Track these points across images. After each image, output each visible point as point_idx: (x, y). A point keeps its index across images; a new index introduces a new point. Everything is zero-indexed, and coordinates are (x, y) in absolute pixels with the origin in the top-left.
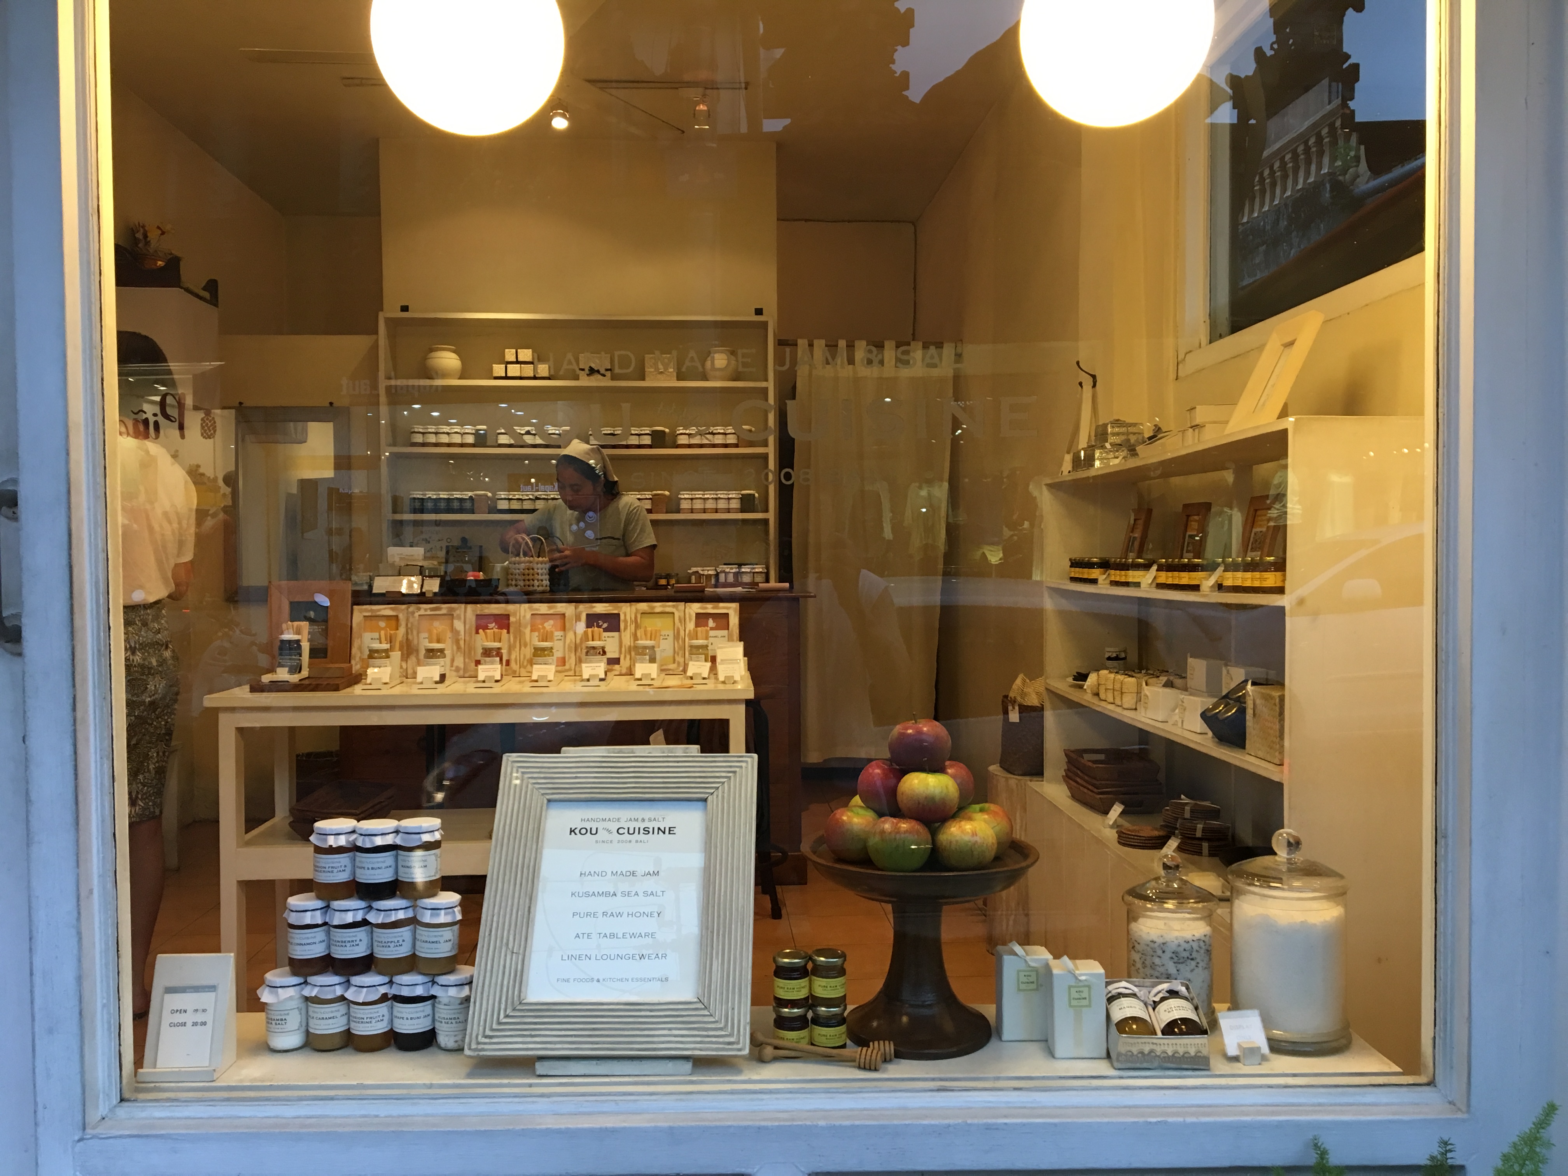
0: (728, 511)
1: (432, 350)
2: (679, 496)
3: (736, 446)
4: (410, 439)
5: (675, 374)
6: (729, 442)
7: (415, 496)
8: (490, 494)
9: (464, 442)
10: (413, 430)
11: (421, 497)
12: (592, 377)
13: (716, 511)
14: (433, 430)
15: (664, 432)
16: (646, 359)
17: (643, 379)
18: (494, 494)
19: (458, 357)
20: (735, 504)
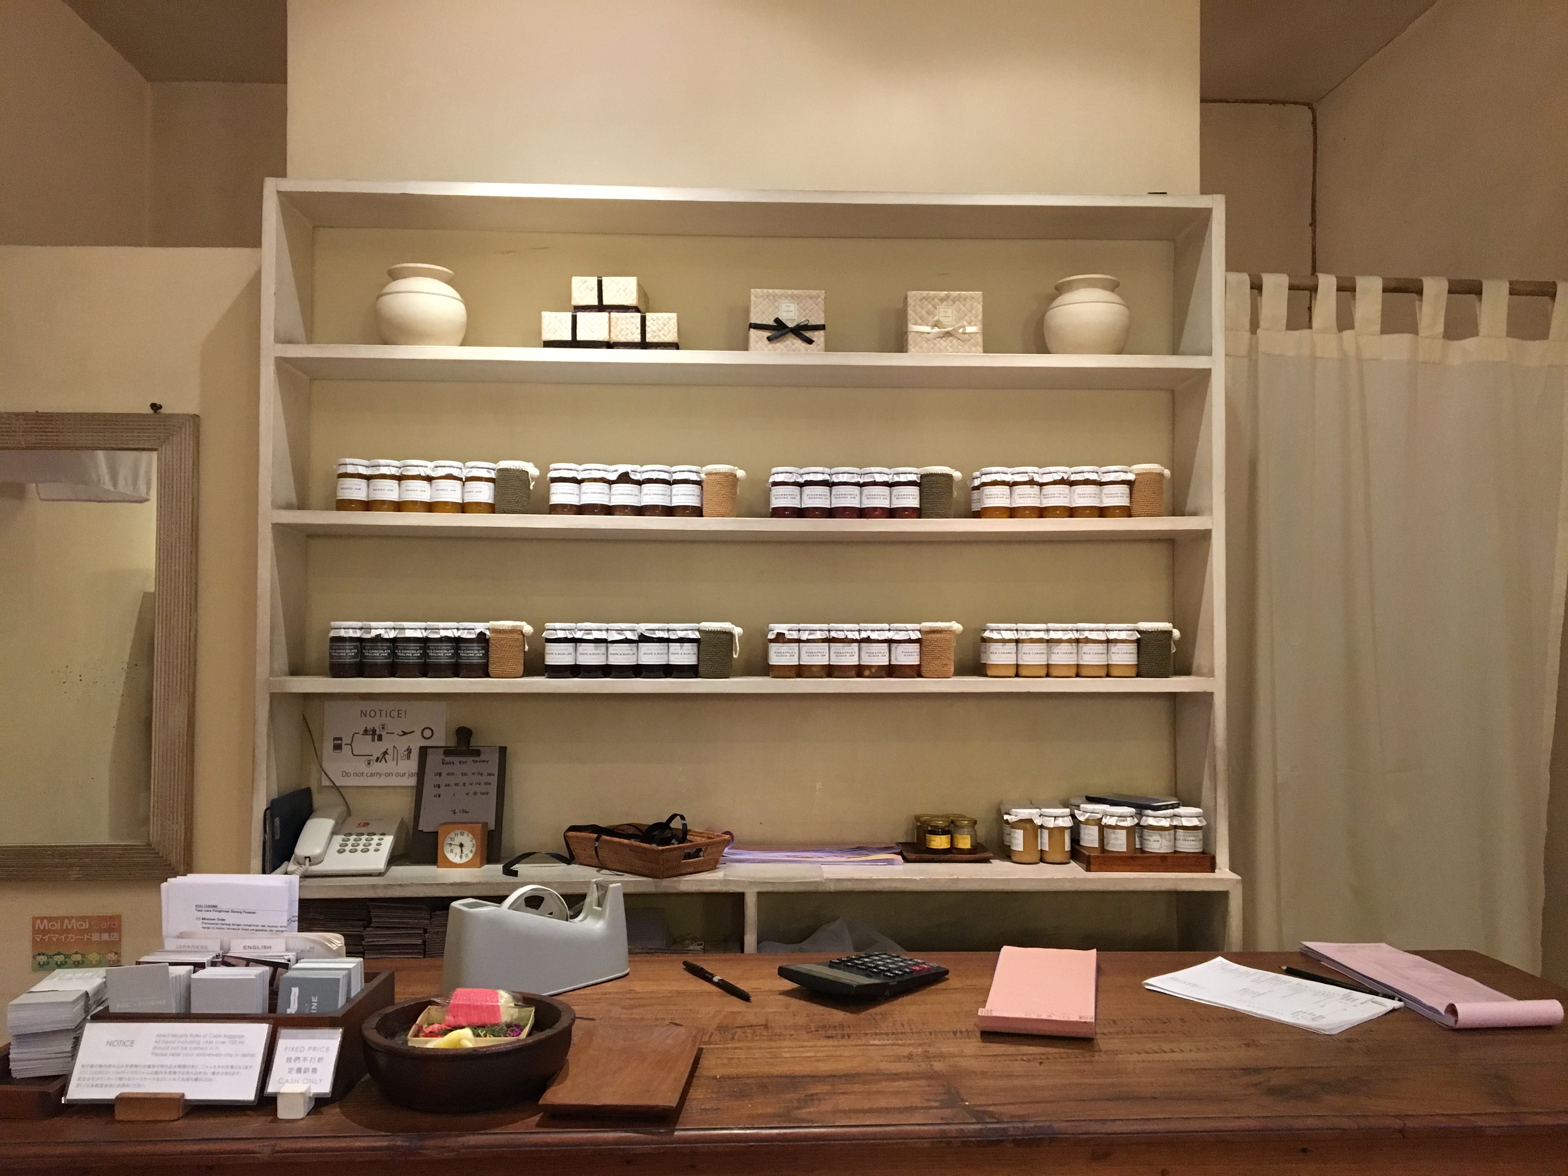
0: (1108, 671)
1: (394, 275)
2: (987, 634)
3: (1126, 512)
4: (335, 492)
5: (980, 338)
6: (1108, 502)
7: (343, 633)
8: (528, 629)
9: (469, 499)
10: (342, 470)
11: (358, 634)
12: (779, 345)
13: (1079, 671)
14: (393, 471)
15: (949, 477)
16: (910, 301)
17: (901, 347)
18: (539, 629)
19: (457, 296)
20: (1125, 656)
